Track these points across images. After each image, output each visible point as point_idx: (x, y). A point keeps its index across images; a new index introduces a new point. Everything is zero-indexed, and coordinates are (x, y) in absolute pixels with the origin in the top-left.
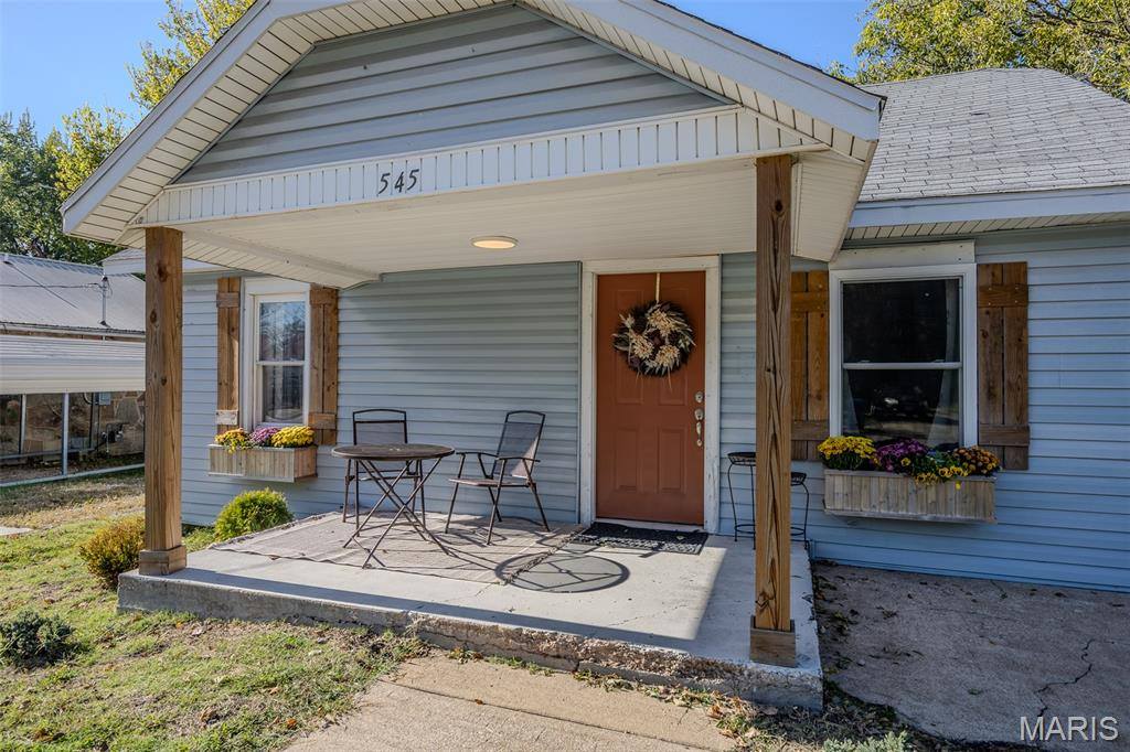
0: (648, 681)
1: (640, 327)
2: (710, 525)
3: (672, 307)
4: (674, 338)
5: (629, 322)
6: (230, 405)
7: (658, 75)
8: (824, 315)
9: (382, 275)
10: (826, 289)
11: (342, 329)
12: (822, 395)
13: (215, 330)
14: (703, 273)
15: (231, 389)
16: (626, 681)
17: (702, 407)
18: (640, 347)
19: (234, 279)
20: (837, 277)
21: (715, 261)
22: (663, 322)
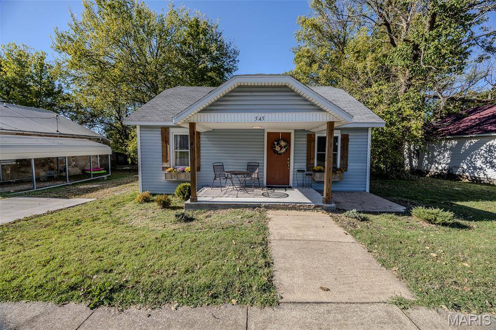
0: (309, 210)
1: (278, 144)
2: (291, 184)
3: (284, 141)
4: (285, 147)
5: (276, 143)
6: (167, 161)
7: (313, 105)
8: (314, 143)
9: (213, 129)
10: (315, 138)
11: (201, 142)
12: (313, 159)
13: (161, 141)
14: (290, 133)
15: (167, 157)
16: (305, 210)
17: (289, 161)
18: (278, 148)
19: (167, 128)
20: (317, 136)
21: (293, 131)
22: (283, 143)
